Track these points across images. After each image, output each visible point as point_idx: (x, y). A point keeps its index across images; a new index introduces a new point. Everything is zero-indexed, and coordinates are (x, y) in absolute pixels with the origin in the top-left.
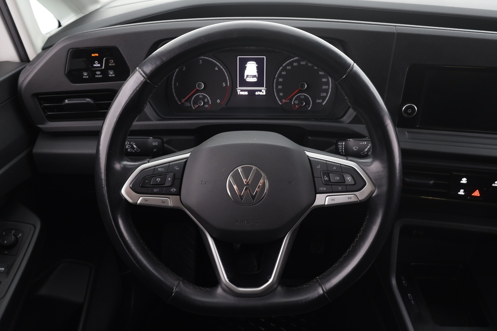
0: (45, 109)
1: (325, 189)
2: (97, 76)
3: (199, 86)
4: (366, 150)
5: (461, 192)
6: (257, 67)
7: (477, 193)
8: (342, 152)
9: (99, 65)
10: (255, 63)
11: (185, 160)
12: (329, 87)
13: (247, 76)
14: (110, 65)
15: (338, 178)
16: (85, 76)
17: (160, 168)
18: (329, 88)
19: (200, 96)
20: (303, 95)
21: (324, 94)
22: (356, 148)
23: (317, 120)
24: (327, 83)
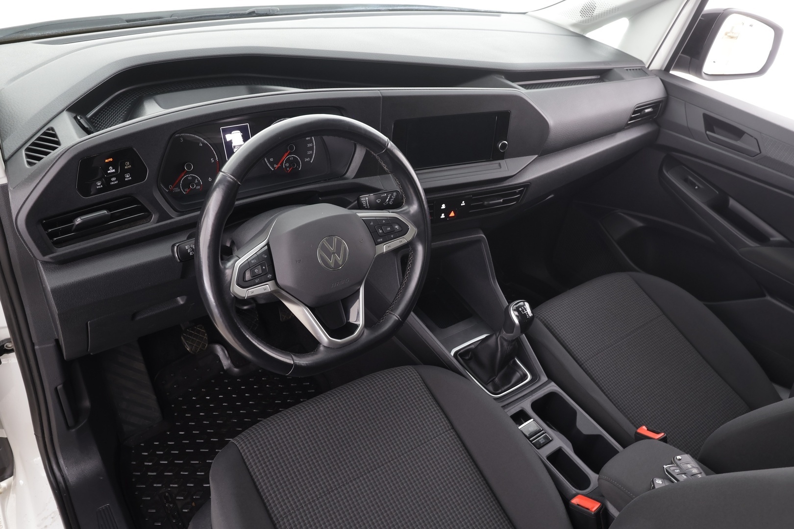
0: (51, 235)
1: (381, 240)
2: (113, 183)
3: (189, 167)
4: (387, 200)
5: (443, 216)
6: (242, 136)
7: (452, 214)
8: (367, 206)
9: (114, 170)
10: (239, 131)
11: (266, 247)
12: (313, 144)
13: (234, 147)
14: (126, 167)
15: (389, 229)
16: (99, 186)
17: (252, 260)
18: (313, 146)
19: (189, 178)
20: (292, 156)
21: (310, 152)
22: (379, 201)
23: (326, 181)
24: (311, 141)
